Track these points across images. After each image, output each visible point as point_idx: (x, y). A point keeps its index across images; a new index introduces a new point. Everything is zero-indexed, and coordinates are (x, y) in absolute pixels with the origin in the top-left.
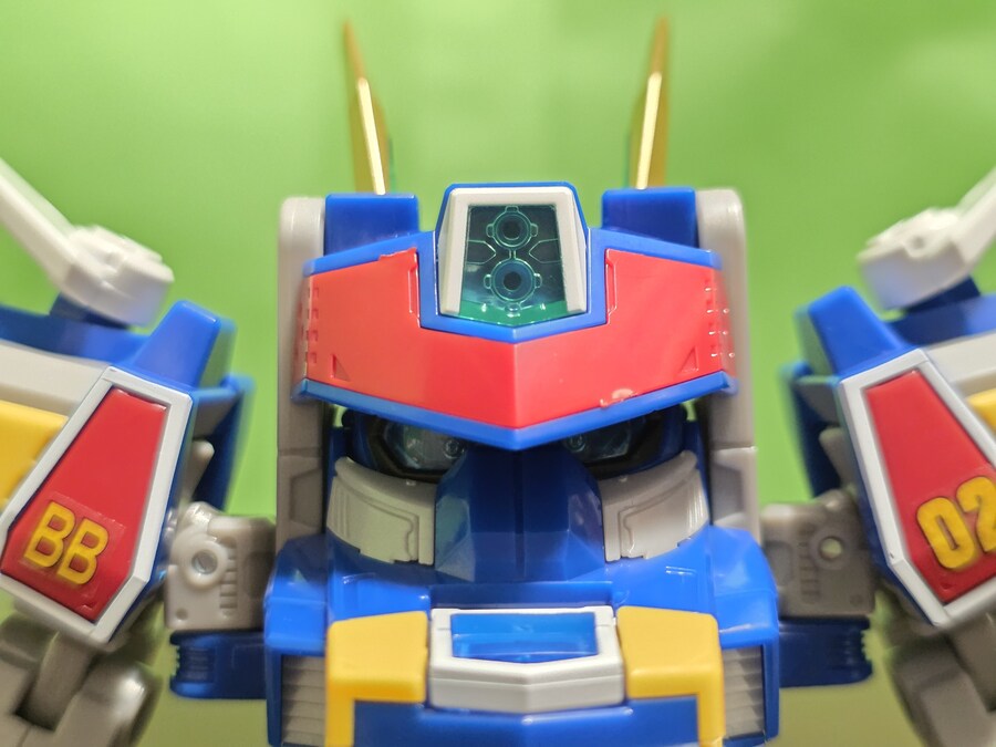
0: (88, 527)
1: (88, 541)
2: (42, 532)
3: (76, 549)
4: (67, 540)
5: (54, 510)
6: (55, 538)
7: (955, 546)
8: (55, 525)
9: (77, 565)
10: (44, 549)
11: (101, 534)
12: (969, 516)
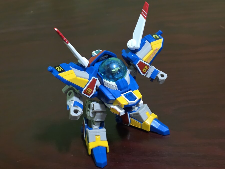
0: (91, 89)
1: (91, 91)
3: (90, 91)
4: (89, 91)
5: (88, 88)
6: (88, 90)
7: (145, 71)
9: (90, 92)
10: (87, 91)
11: (91, 90)
12: (146, 69)
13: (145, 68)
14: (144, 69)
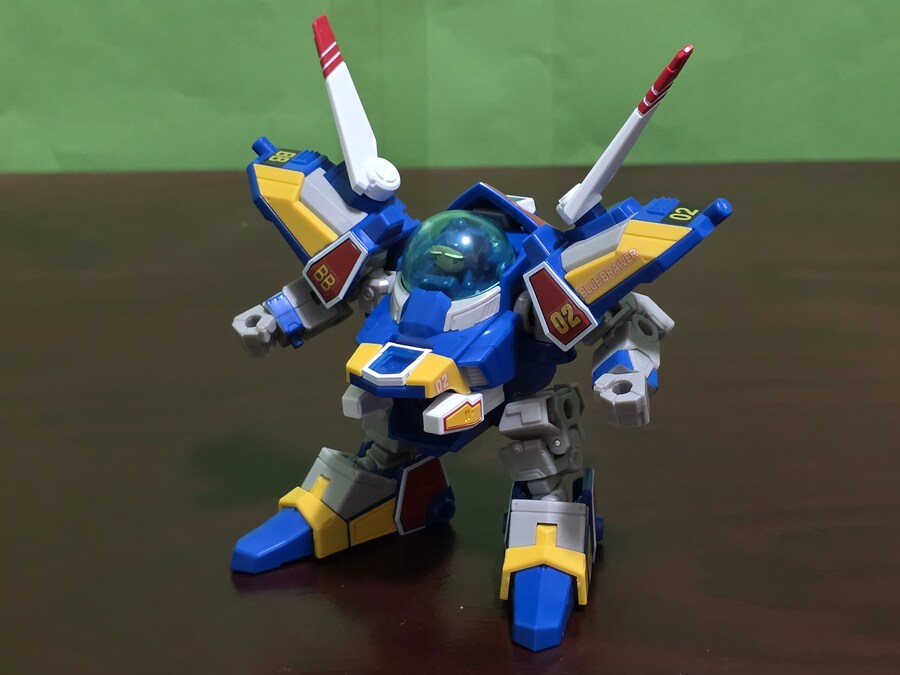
0: (331, 276)
1: (330, 280)
2: (319, 271)
3: (326, 280)
4: (325, 277)
5: (324, 266)
6: (322, 275)
7: (562, 327)
8: (323, 271)
9: (326, 285)
11: (334, 280)
12: (565, 317)
13: (564, 313)
14: (556, 314)
